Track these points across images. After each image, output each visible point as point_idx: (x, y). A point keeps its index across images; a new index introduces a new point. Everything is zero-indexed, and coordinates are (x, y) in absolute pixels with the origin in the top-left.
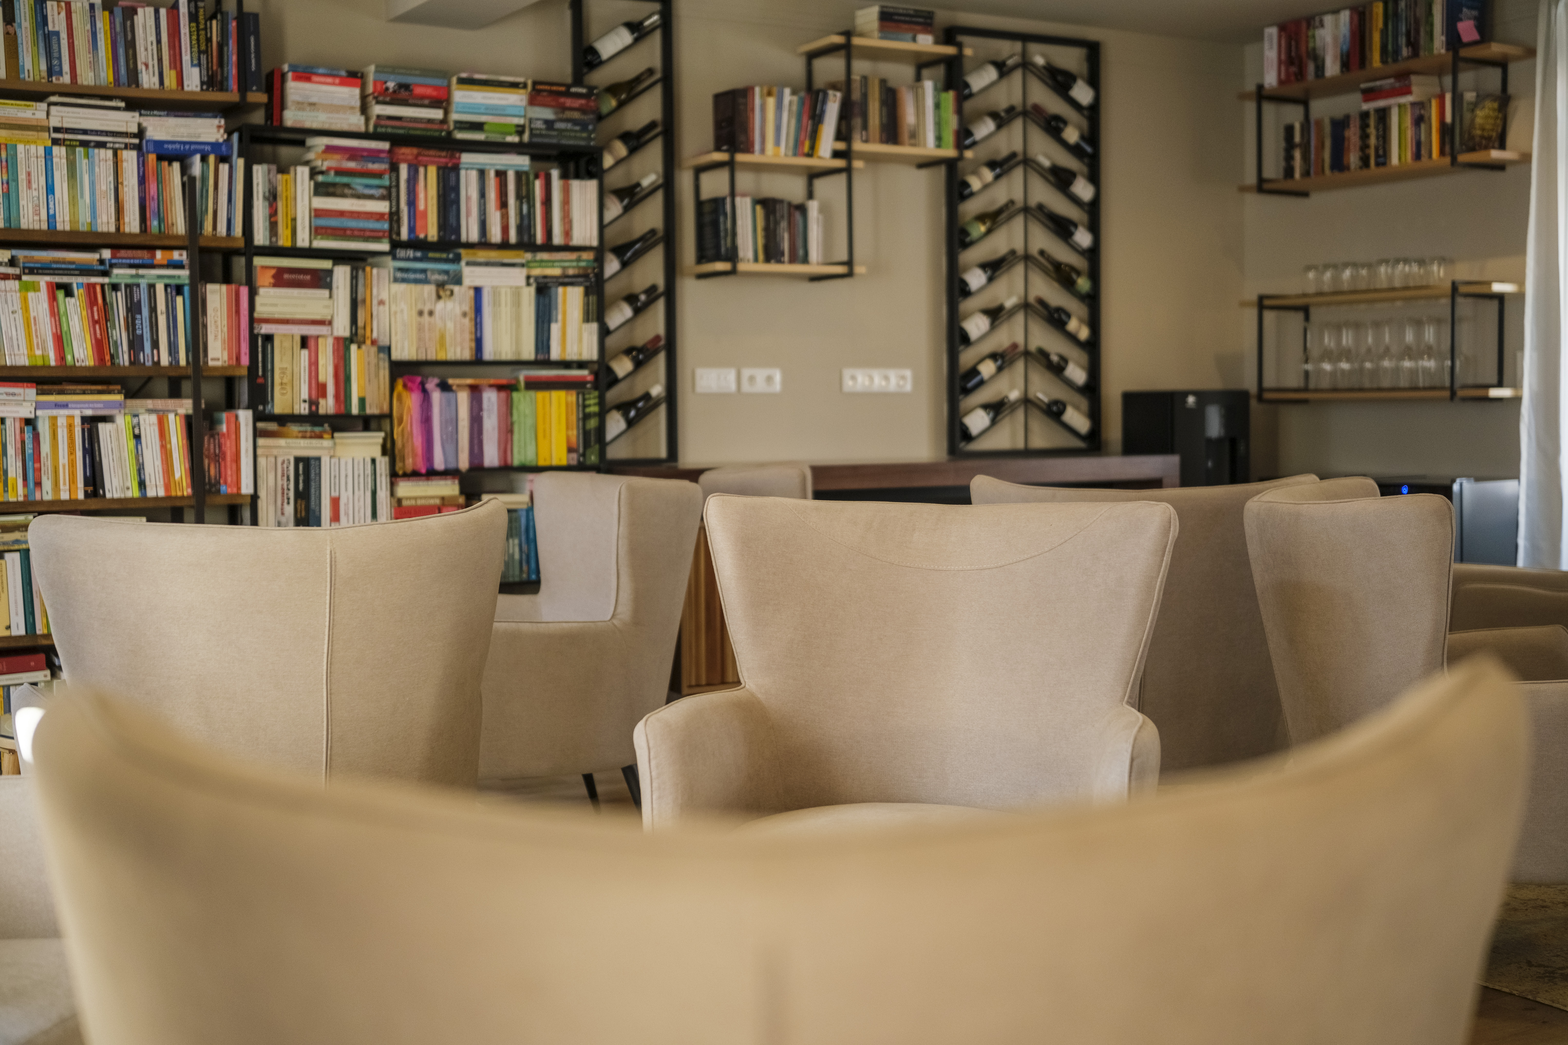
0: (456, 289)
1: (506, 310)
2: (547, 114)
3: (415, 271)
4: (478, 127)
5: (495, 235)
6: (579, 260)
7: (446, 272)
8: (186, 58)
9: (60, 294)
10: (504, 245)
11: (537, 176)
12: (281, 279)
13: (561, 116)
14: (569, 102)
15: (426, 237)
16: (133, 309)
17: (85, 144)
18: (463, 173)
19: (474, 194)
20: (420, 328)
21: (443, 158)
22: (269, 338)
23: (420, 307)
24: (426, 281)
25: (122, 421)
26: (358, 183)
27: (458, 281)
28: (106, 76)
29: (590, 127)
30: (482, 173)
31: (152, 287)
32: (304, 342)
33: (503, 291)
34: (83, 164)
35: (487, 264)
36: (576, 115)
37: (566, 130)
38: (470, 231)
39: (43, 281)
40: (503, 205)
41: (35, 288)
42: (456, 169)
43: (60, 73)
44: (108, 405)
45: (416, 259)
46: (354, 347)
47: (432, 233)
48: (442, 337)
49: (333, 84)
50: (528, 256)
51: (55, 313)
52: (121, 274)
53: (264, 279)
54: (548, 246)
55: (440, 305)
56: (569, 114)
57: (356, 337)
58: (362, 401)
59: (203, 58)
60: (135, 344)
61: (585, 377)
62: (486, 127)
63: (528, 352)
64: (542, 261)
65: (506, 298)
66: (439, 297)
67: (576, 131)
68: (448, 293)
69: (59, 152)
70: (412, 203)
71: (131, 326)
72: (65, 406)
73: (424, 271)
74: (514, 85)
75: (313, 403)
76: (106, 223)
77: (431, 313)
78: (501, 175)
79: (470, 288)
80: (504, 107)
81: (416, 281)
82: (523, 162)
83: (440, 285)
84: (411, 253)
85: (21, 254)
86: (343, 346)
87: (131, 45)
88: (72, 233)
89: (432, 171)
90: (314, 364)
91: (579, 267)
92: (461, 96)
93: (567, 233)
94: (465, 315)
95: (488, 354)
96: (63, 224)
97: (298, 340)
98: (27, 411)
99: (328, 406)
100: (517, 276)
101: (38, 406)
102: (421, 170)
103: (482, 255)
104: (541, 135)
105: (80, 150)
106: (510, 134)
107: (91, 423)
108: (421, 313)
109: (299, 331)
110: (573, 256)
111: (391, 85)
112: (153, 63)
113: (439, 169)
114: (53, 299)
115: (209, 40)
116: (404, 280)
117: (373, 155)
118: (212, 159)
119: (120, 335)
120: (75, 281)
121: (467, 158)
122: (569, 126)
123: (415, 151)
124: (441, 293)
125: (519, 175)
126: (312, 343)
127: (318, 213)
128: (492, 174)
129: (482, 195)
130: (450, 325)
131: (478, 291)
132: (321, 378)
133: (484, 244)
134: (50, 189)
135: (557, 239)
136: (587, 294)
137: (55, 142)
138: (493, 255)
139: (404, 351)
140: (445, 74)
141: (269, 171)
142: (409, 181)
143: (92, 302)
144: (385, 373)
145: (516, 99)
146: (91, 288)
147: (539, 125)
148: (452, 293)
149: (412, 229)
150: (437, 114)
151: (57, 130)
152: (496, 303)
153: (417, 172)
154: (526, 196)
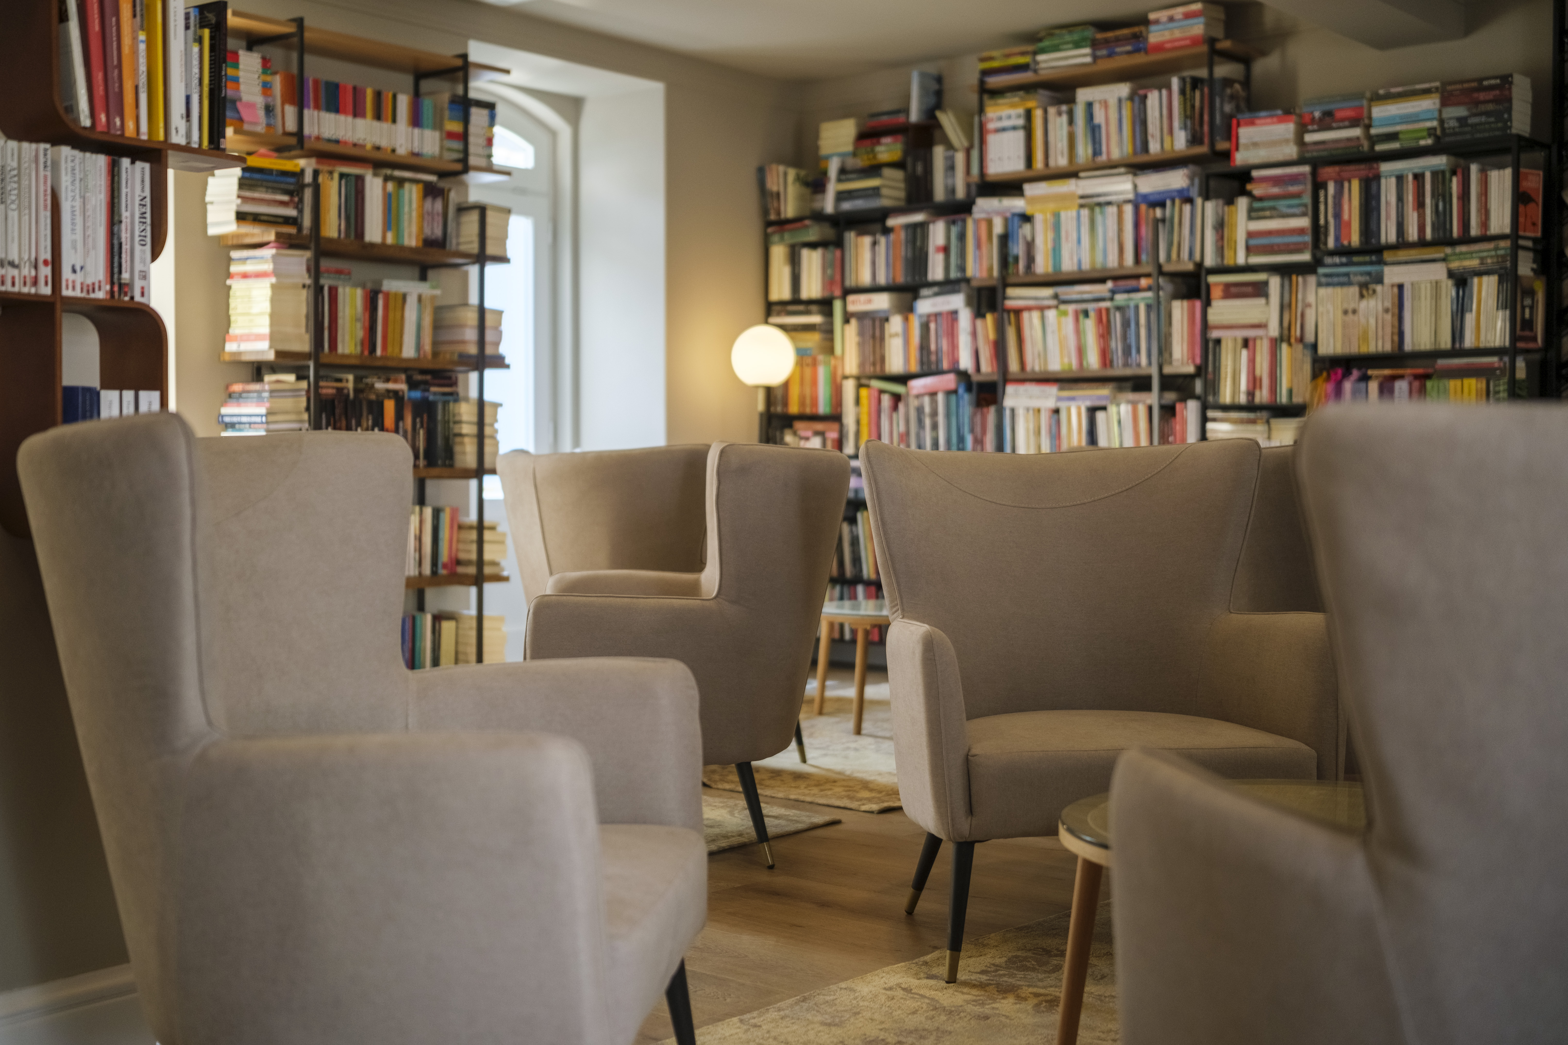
0: (1379, 288)
1: (1425, 304)
2: (1461, 111)
3: (1338, 275)
4: (1392, 137)
5: (1412, 234)
6: (1496, 249)
7: (1369, 274)
8: (1176, 124)
9: (1081, 317)
10: (1422, 243)
11: (1454, 173)
12: (1231, 292)
13: (1474, 111)
14: (1482, 96)
15: (1350, 243)
16: (1126, 324)
17: (1099, 205)
18: (1383, 181)
19: (1393, 199)
20: (1345, 326)
21: (1362, 169)
22: (1218, 342)
23: (1345, 306)
24: (1349, 284)
25: (1112, 409)
26: (1282, 205)
27: (1380, 280)
28: (1128, 148)
29: (1506, 116)
30: (1400, 179)
31: (1137, 307)
32: (1246, 343)
33: (1423, 286)
34: (1099, 218)
35: (1406, 263)
36: (1490, 107)
37: (1481, 124)
38: (1388, 233)
39: (1071, 308)
40: (1420, 205)
41: (1065, 313)
42: (1378, 177)
43: (1100, 154)
44: (1100, 398)
45: (1342, 265)
46: (1284, 346)
47: (1355, 239)
48: (1365, 333)
49: (1273, 123)
50: (1448, 250)
51: (1078, 332)
52: (1120, 298)
53: (1216, 292)
54: (1466, 239)
55: (1364, 304)
56: (1483, 108)
57: (1285, 337)
58: (1290, 392)
59: (1189, 123)
60: (1127, 351)
61: (1493, 363)
62: (1401, 136)
63: (1446, 342)
64: (1461, 253)
65: (1426, 292)
66: (1362, 296)
67: (1489, 123)
68: (1371, 292)
69: (1085, 212)
70: (1338, 215)
71: (1125, 337)
72: (1072, 399)
73: (1347, 275)
74: (1427, 92)
75: (1251, 394)
76: (1112, 262)
77: (1354, 312)
78: (1418, 177)
79: (1393, 286)
80: (1416, 115)
81: (1342, 284)
82: (1440, 161)
83: (1364, 286)
84: (1337, 260)
85: (1062, 290)
86: (1275, 344)
87: (1144, 123)
88: (1091, 271)
89: (1356, 185)
90: (1252, 361)
91: (1498, 256)
92: (1379, 112)
93: (1485, 223)
94: (1386, 311)
95: (1408, 347)
96: (1086, 266)
97: (1240, 342)
98: (1051, 404)
99: (1263, 396)
100: (1438, 272)
101: (1059, 399)
102: (1346, 185)
103: (1403, 255)
104: (1455, 134)
105: (1097, 210)
106: (1423, 138)
107: (1092, 411)
108: (1346, 312)
109: (1241, 334)
110: (1491, 245)
111: (1317, 114)
112: (1158, 134)
113: (1361, 180)
114: (1077, 320)
115: (1193, 106)
116: (1328, 285)
117: (1294, 179)
118: (1177, 202)
119: (1116, 345)
120: (1091, 307)
121: (1386, 167)
122: (1483, 119)
123: (1337, 168)
124: (1365, 292)
125: (1435, 174)
126: (1251, 344)
127: (1250, 235)
128: (1410, 177)
129: (1400, 199)
130: (1372, 321)
131: (1401, 287)
132: (1258, 373)
133: (1402, 244)
134: (1079, 241)
135: (1474, 231)
136: (1500, 282)
137: (1082, 206)
138: (1414, 254)
139: (1329, 347)
140: (1360, 96)
141: (1217, 206)
142: (1335, 197)
143: (1100, 321)
144: (1307, 368)
145: (1428, 104)
146: (1100, 311)
147: (1453, 124)
148: (1374, 291)
149: (1337, 239)
150: (1356, 132)
152: (1415, 297)
153: (1342, 186)
154: (1442, 194)
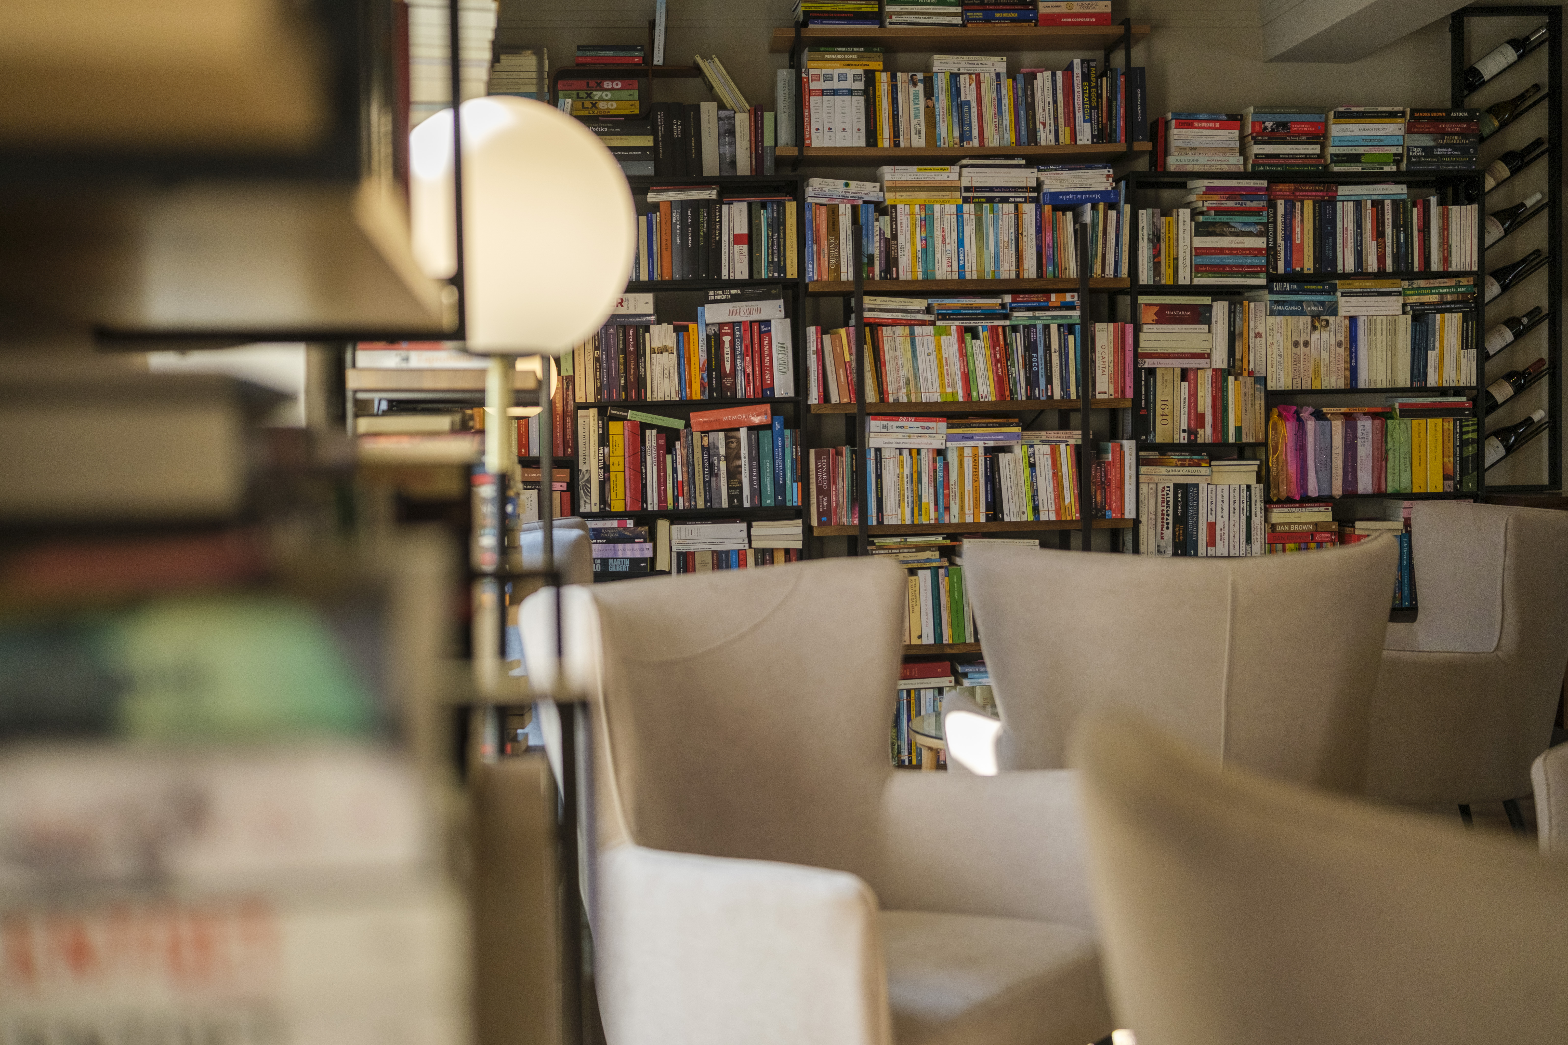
0: (1332, 319)
1: (1381, 339)
2: (1426, 141)
3: (1291, 303)
4: (1355, 158)
5: (1372, 264)
6: (1457, 286)
7: (1322, 303)
8: (1079, 115)
9: (968, 337)
10: (1381, 274)
11: (1414, 205)
12: (1164, 316)
13: (1440, 142)
14: (1449, 127)
15: (1302, 269)
16: (1030, 348)
17: (990, 200)
18: (1339, 204)
19: (1350, 225)
20: (1296, 359)
21: (1319, 192)
22: (1152, 372)
23: (1295, 338)
24: (1302, 313)
25: (1020, 451)
26: (1237, 221)
27: (1334, 312)
28: (1009, 137)
29: (1472, 151)
30: (1358, 204)
31: (1047, 327)
32: (1185, 375)
33: (1379, 319)
34: (988, 218)
35: (1363, 294)
36: (1457, 140)
37: (1447, 156)
38: (1346, 262)
39: (954, 325)
40: (1380, 234)
41: (947, 332)
42: (1333, 201)
43: (970, 138)
44: (1008, 436)
45: (1292, 292)
46: (1231, 379)
47: (1308, 265)
48: (1317, 366)
49: (1215, 128)
50: (1405, 284)
51: (963, 354)
52: (1020, 317)
53: (1148, 315)
54: (1426, 274)
55: (1316, 336)
56: (1448, 139)
57: (1233, 368)
58: (1238, 430)
59: (1094, 112)
60: (1032, 380)
61: (1463, 403)
62: (1363, 159)
63: (1403, 379)
64: (1419, 288)
65: (1381, 327)
66: (1314, 328)
67: (1458, 156)
68: (1324, 323)
69: (969, 208)
70: (1289, 237)
71: (1028, 363)
72: (970, 438)
73: (1300, 303)
74: (1392, 115)
75: (1191, 432)
76: (1007, 271)
77: (1306, 344)
78: (1377, 205)
79: (1345, 317)
80: (1380, 138)
81: (1292, 313)
82: (1400, 190)
83: (1316, 316)
84: (1287, 286)
85: (935, 302)
86: (1220, 378)
87: (1031, 107)
88: (980, 281)
89: (1309, 205)
90: (1193, 396)
91: (1458, 293)
92: (1338, 130)
93: (1446, 259)
94: (1339, 344)
95: (1363, 382)
96: (971, 274)
97: (1178, 372)
98: (938, 443)
99: (1206, 435)
100: (1393, 305)
101: (949, 438)
102: (1298, 204)
103: (1358, 285)
104: (1419, 163)
105: (986, 206)
106: (1388, 164)
107: (993, 453)
108: (1296, 344)
109: (1179, 364)
110: (1452, 282)
111: (1269, 124)
112: (1050, 122)
113: (1314, 203)
114: (962, 341)
115: (1099, 96)
116: (1280, 313)
117: (1252, 194)
118: (1101, 206)
119: (1019, 372)
120: (980, 324)
121: (1343, 190)
122: (1449, 151)
123: (1292, 186)
124: (1317, 324)
125: (1395, 203)
126: (1191, 376)
127: (1199, 252)
128: (1369, 203)
129: (1359, 225)
130: (1325, 355)
131: (1353, 320)
132: (1200, 409)
133: (1360, 274)
134: (961, 243)
135: (1435, 267)
136: (1465, 320)
137: (966, 200)
138: (1369, 284)
139: (1279, 380)
140: (1323, 110)
141: (1153, 214)
142: (1285, 216)
143: (994, 343)
144: (1260, 403)
145: (1393, 129)
146: (994, 329)
147: (1418, 152)
148: (1327, 322)
149: (1288, 263)
150: (1315, 149)
151: (967, 189)
152: (1371, 332)
153: (1294, 206)
154: (1402, 225)
